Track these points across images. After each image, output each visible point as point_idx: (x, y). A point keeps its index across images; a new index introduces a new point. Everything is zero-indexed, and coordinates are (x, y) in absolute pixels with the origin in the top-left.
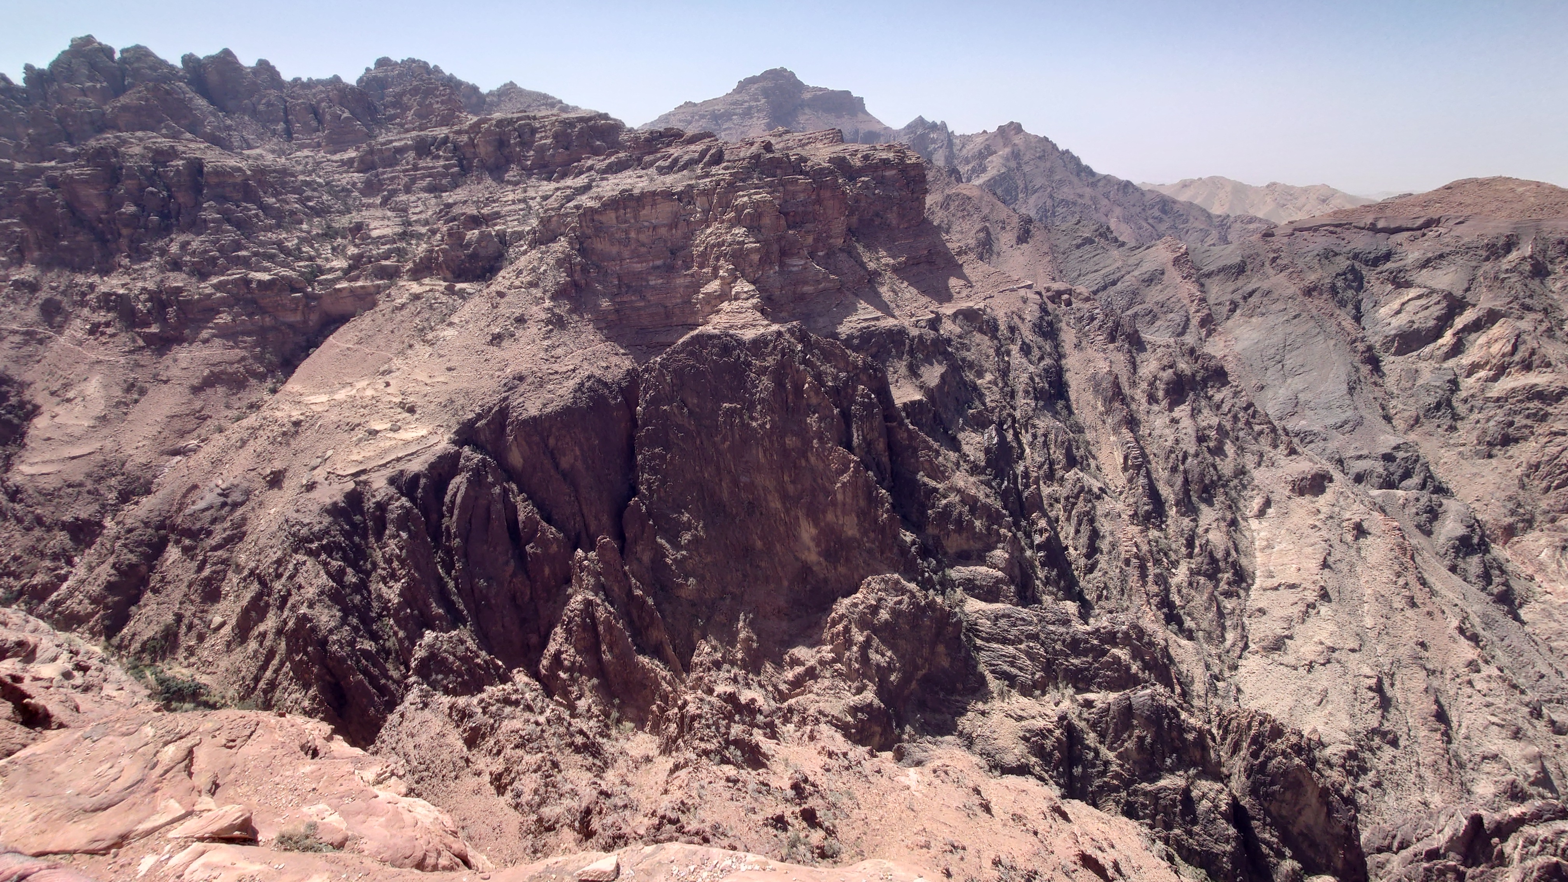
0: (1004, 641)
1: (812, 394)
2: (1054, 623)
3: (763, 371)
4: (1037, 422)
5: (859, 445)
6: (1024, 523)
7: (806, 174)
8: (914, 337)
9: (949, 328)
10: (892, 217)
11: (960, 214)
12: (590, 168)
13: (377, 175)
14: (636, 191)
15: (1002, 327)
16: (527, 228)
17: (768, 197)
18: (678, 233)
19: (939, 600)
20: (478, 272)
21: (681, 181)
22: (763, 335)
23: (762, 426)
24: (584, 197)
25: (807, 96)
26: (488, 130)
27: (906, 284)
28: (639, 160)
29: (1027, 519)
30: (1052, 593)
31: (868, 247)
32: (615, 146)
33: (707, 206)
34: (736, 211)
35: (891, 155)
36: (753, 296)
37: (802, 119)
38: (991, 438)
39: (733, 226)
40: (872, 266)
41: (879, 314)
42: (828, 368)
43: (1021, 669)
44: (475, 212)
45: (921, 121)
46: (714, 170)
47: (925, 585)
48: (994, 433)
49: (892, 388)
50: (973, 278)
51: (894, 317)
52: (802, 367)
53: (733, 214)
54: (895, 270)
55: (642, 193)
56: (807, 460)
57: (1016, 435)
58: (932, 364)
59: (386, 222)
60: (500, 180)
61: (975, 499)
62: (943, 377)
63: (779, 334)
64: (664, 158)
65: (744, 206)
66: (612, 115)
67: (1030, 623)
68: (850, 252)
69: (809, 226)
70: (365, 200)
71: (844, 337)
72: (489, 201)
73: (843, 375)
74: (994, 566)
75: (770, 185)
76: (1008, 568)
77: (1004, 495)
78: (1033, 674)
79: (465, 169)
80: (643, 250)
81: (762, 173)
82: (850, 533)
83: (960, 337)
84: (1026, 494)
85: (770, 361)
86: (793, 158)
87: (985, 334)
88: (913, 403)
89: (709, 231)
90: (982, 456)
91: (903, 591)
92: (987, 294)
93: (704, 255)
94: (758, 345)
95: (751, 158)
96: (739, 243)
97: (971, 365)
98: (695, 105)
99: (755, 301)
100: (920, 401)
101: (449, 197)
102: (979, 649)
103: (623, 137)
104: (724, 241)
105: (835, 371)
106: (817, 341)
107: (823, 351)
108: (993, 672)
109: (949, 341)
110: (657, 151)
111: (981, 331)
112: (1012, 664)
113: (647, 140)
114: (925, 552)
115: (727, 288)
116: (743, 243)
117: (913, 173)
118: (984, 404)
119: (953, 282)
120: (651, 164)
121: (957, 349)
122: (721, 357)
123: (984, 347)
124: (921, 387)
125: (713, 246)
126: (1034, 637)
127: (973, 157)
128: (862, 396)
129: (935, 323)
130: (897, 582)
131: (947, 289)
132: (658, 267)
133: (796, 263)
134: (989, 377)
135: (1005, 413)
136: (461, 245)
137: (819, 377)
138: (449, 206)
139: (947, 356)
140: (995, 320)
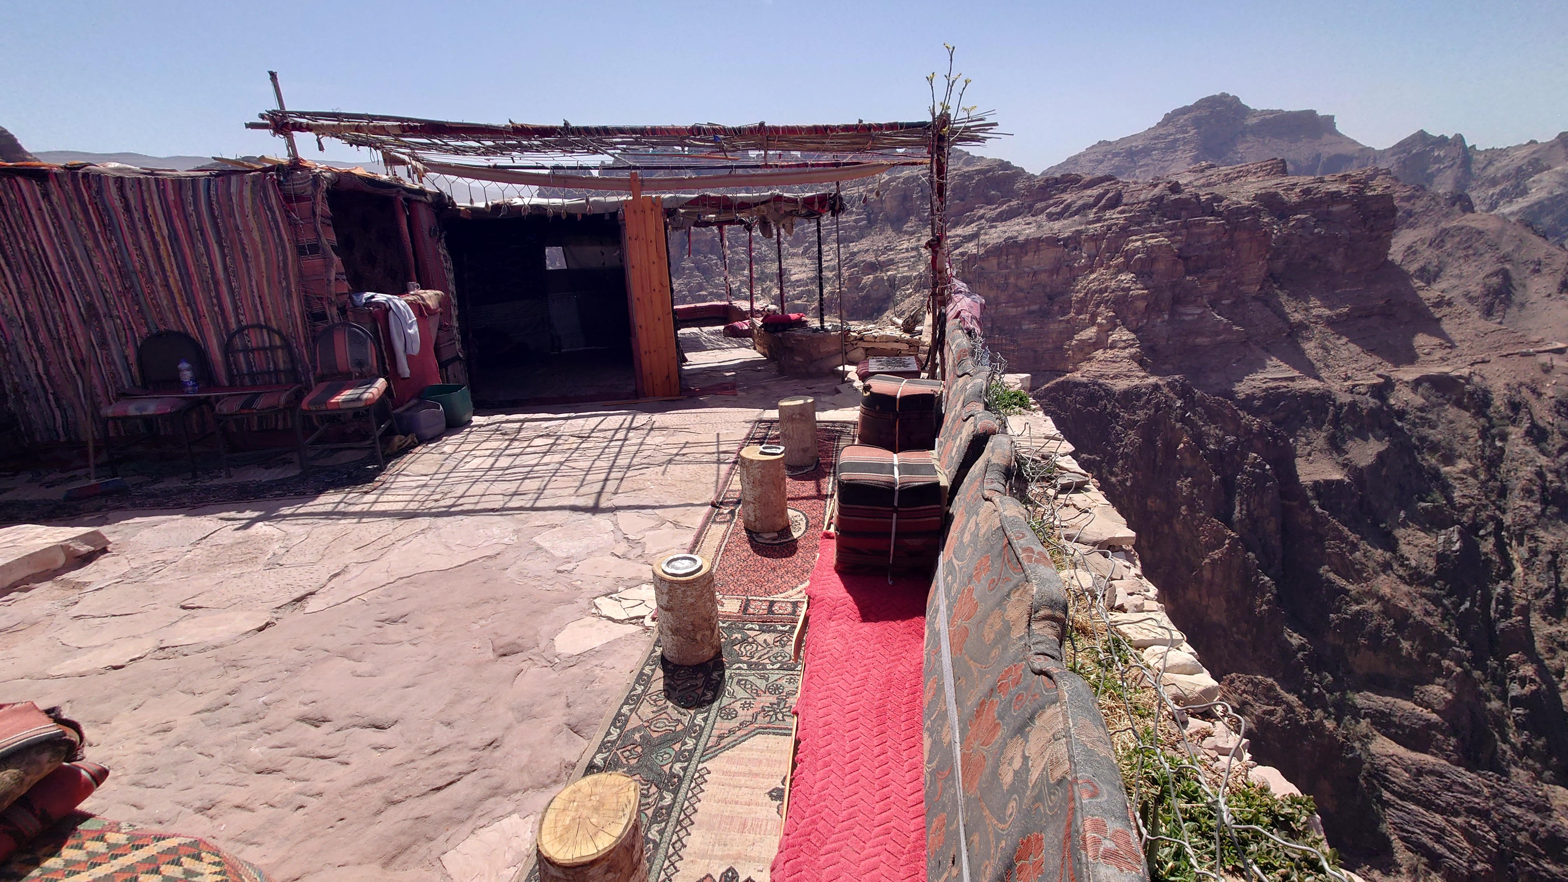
0: (1429, 805)
1: (1187, 455)
2: (1519, 805)
3: (1130, 425)
4: (1541, 533)
5: (1241, 521)
6: (1492, 663)
7: (1220, 214)
8: (1342, 405)
9: (1402, 397)
10: (1336, 261)
11: (1461, 253)
12: (982, 217)
13: (803, 229)
14: (1021, 238)
15: (1499, 402)
16: (915, 274)
17: (1166, 241)
18: (1058, 279)
19: (1330, 724)
20: (868, 312)
21: (1070, 226)
22: (1136, 387)
23: (1122, 483)
24: (971, 245)
25: (1252, 121)
26: (895, 187)
27: (1344, 340)
28: (1031, 207)
29: (1501, 659)
30: (1526, 767)
31: (1295, 295)
32: (1010, 194)
33: (1094, 251)
34: (1126, 257)
35: (1343, 187)
36: (1131, 346)
37: (1241, 148)
38: (1449, 541)
39: (1120, 271)
40: (1297, 317)
41: (1296, 373)
42: (1213, 430)
43: (1452, 850)
44: (873, 260)
45: (1422, 136)
46: (1108, 214)
47: (1311, 702)
48: (1455, 537)
49: (1298, 461)
50: (1456, 337)
51: (1318, 378)
52: (1178, 425)
53: (1121, 260)
54: (1330, 322)
55: (1027, 240)
56: (1171, 526)
57: (1501, 547)
58: (1366, 439)
59: (804, 269)
60: (899, 231)
61: (1406, 614)
62: (1380, 455)
63: (1156, 387)
64: (1055, 204)
65: (1136, 251)
66: (1015, 164)
67: (1477, 794)
68: (1267, 301)
69: (1214, 272)
70: (791, 250)
71: (1242, 396)
72: (887, 249)
73: (1230, 438)
74: (1427, 705)
75: (1172, 228)
76: (1449, 711)
77: (1463, 622)
78: (1472, 863)
79: (871, 223)
80: (1021, 295)
81: (1164, 215)
82: (1215, 618)
83: (1422, 409)
84: (1502, 625)
85: (1140, 415)
86: (1203, 199)
87: (1466, 409)
88: (1329, 483)
89: (1092, 276)
90: (1431, 563)
91: (1278, 701)
92: (1479, 357)
93: (1083, 302)
94: (1130, 397)
95: (1152, 200)
96: (1123, 289)
97: (1434, 448)
98: (1110, 143)
99: (1133, 350)
100: (1339, 482)
101: (854, 247)
102: (1387, 804)
103: (1019, 185)
104: (1107, 288)
105: (1221, 433)
106: (1202, 399)
107: (1208, 409)
108: (1402, 839)
109: (1401, 414)
110: (1050, 197)
111: (1459, 404)
112: (1438, 839)
113: (1041, 188)
114: (1317, 663)
115: (1103, 336)
116: (1129, 289)
117: (1375, 207)
118: (1450, 500)
119: (1421, 340)
120: (1042, 211)
121: (1414, 425)
122: (1085, 405)
123: (1461, 426)
124: (1344, 466)
125: (1095, 292)
126: (1483, 815)
127: (1506, 177)
128: (1253, 465)
129: (1383, 390)
130: (1271, 688)
131: (1411, 348)
132: (1033, 312)
133: (1191, 313)
134: (1463, 464)
135: (1484, 515)
136: (857, 288)
137: (1199, 439)
138: (853, 254)
139: (1392, 432)
140: (1486, 393)
